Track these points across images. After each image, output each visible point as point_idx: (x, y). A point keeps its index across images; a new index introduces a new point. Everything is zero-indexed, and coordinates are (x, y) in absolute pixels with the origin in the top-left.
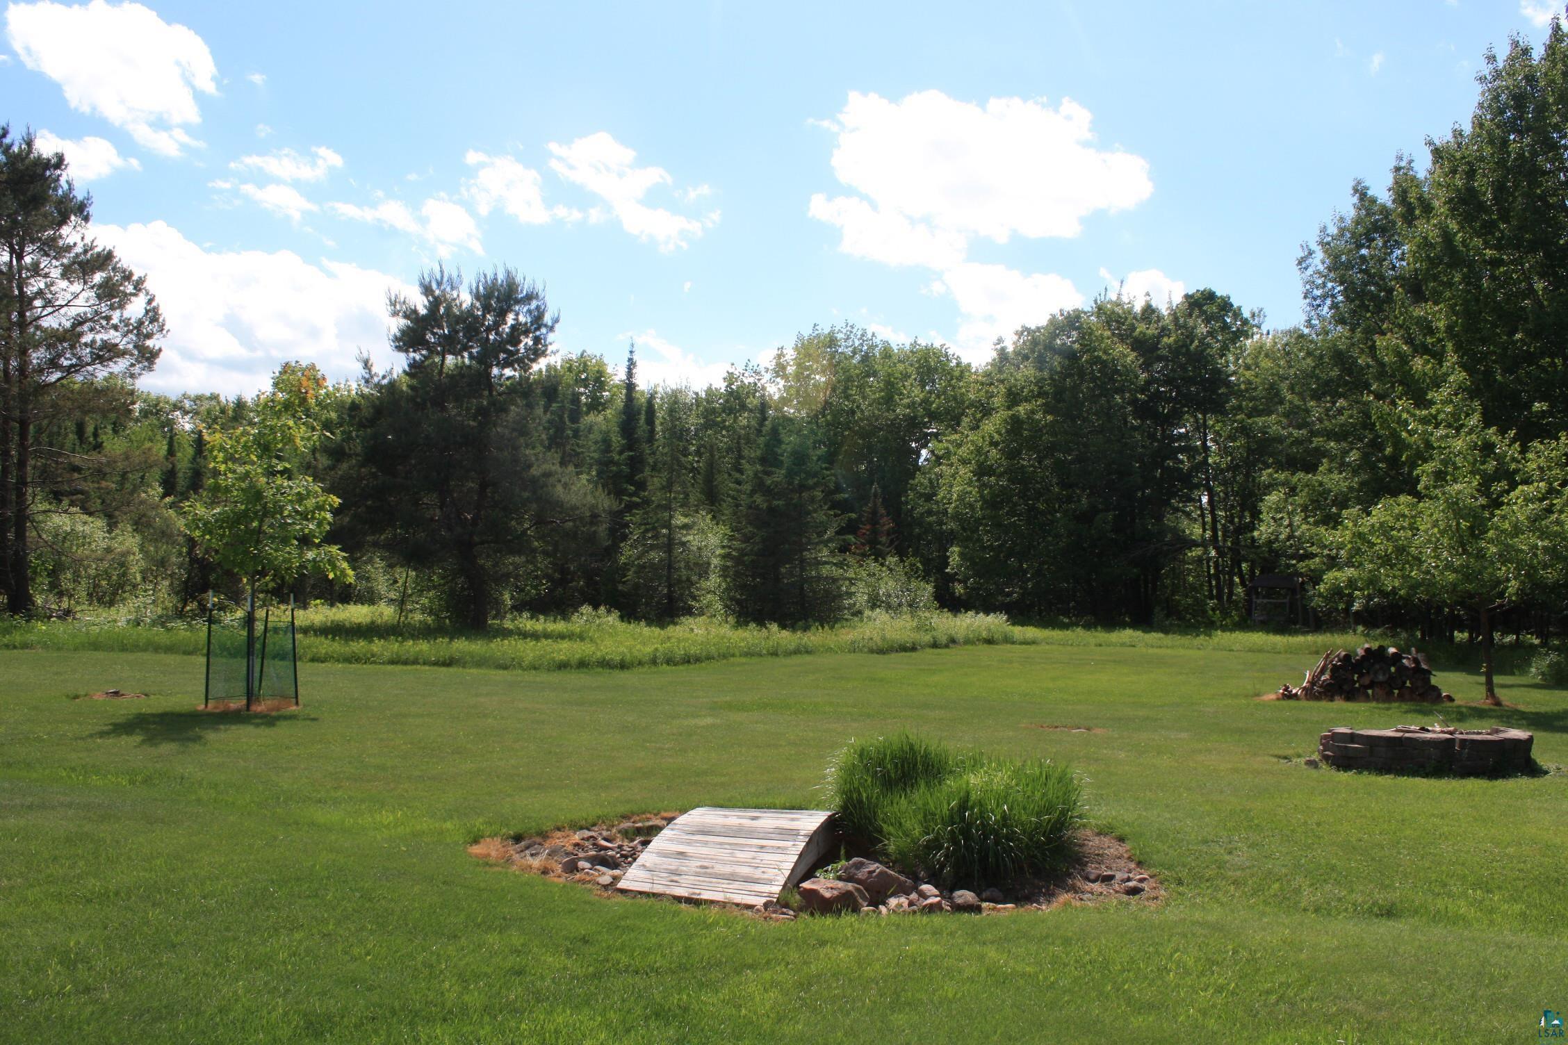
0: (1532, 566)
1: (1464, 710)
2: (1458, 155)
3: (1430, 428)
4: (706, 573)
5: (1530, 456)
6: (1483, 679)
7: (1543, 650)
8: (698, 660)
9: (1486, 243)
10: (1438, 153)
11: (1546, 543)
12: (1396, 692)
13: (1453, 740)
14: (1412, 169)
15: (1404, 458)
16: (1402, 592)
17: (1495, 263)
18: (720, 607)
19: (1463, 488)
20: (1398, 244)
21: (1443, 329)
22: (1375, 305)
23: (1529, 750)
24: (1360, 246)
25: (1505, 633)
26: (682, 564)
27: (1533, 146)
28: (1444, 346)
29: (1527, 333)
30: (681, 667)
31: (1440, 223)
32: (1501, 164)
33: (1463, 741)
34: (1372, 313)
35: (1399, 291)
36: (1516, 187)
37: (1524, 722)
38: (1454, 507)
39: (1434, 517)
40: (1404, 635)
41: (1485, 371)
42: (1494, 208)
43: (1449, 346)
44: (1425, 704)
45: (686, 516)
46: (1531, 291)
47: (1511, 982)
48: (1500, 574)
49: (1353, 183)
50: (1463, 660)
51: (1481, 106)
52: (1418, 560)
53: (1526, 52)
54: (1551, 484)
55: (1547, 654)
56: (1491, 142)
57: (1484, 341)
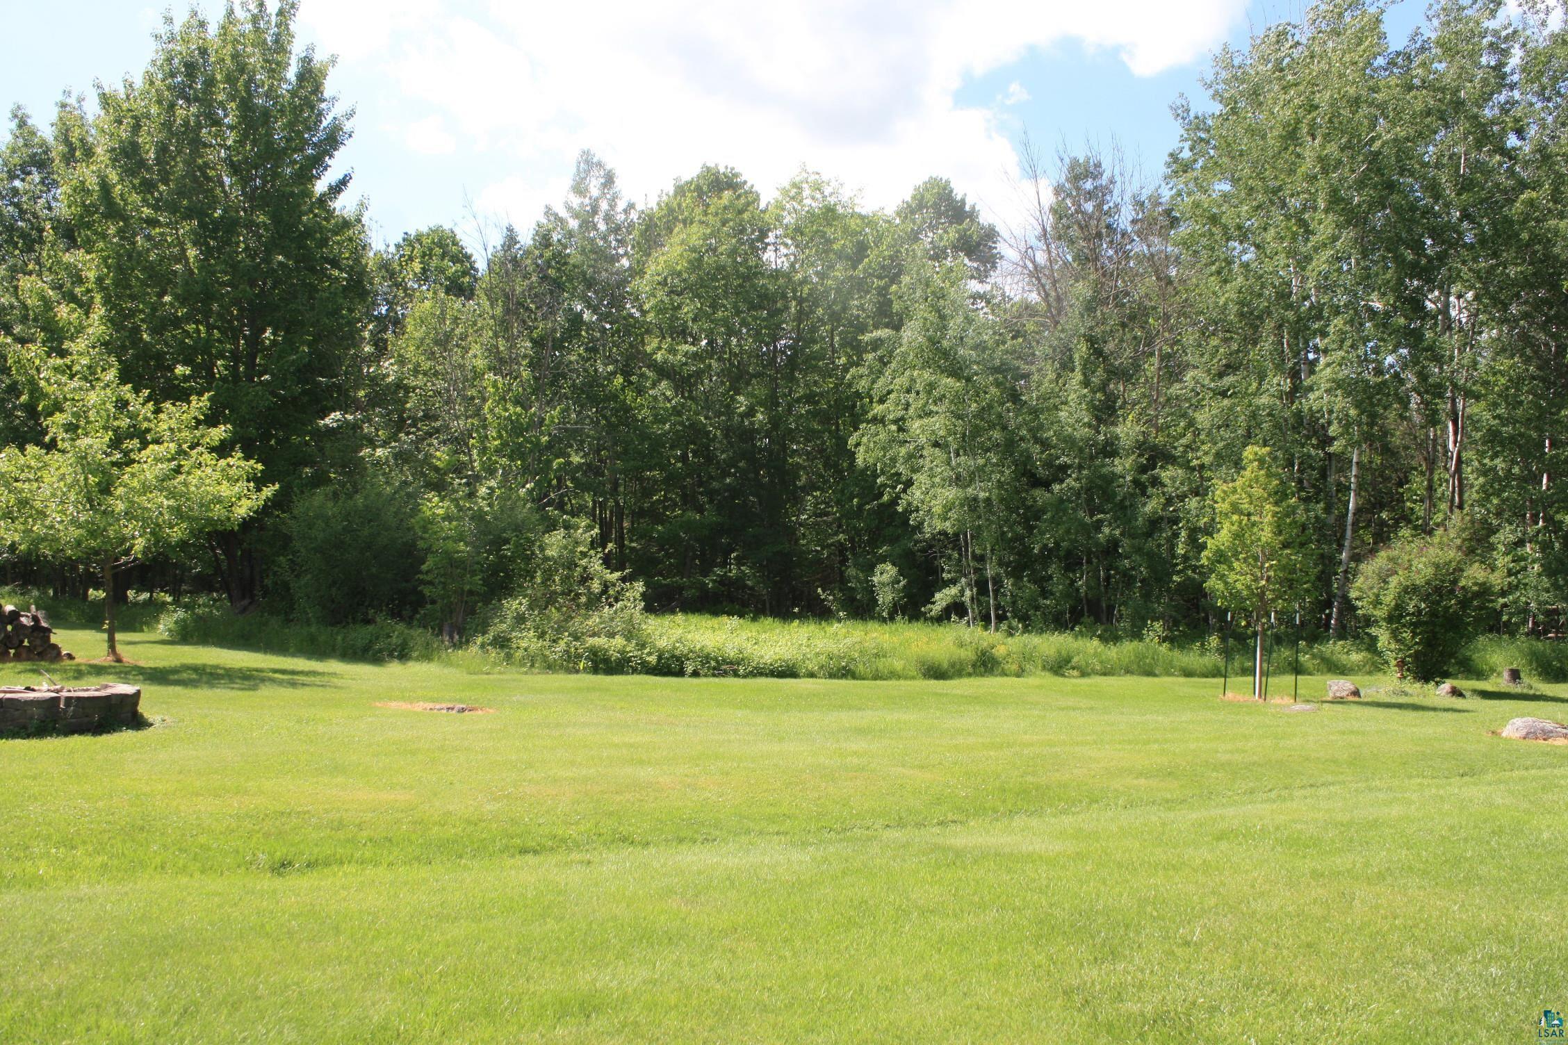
0: (158, 525)
1: (83, 668)
2: (125, 106)
3: (64, 379)
5: (162, 416)
6: (105, 636)
7: (171, 608)
9: (144, 200)
10: (106, 100)
11: (171, 502)
12: (12, 651)
13: (58, 698)
14: (80, 107)
15: (40, 408)
16: (22, 547)
17: (152, 222)
19: (95, 443)
20: (55, 184)
21: (93, 279)
22: (24, 243)
23: (136, 704)
24: (12, 176)
25: (139, 591)
27: (198, 117)
28: (92, 297)
29: (176, 297)
31: (99, 171)
32: (167, 125)
33: (68, 699)
34: (22, 252)
35: (49, 234)
36: (179, 152)
37: (141, 677)
38: (82, 458)
39: (62, 471)
40: (35, 593)
41: (132, 328)
42: (156, 168)
43: (98, 298)
44: (43, 663)
46: (182, 257)
47: (71, 935)
48: (125, 531)
49: (12, 106)
50: (91, 619)
51: (154, 62)
52: (42, 514)
53: (202, 24)
54: (180, 446)
55: (175, 611)
56: (159, 102)
57: (133, 297)
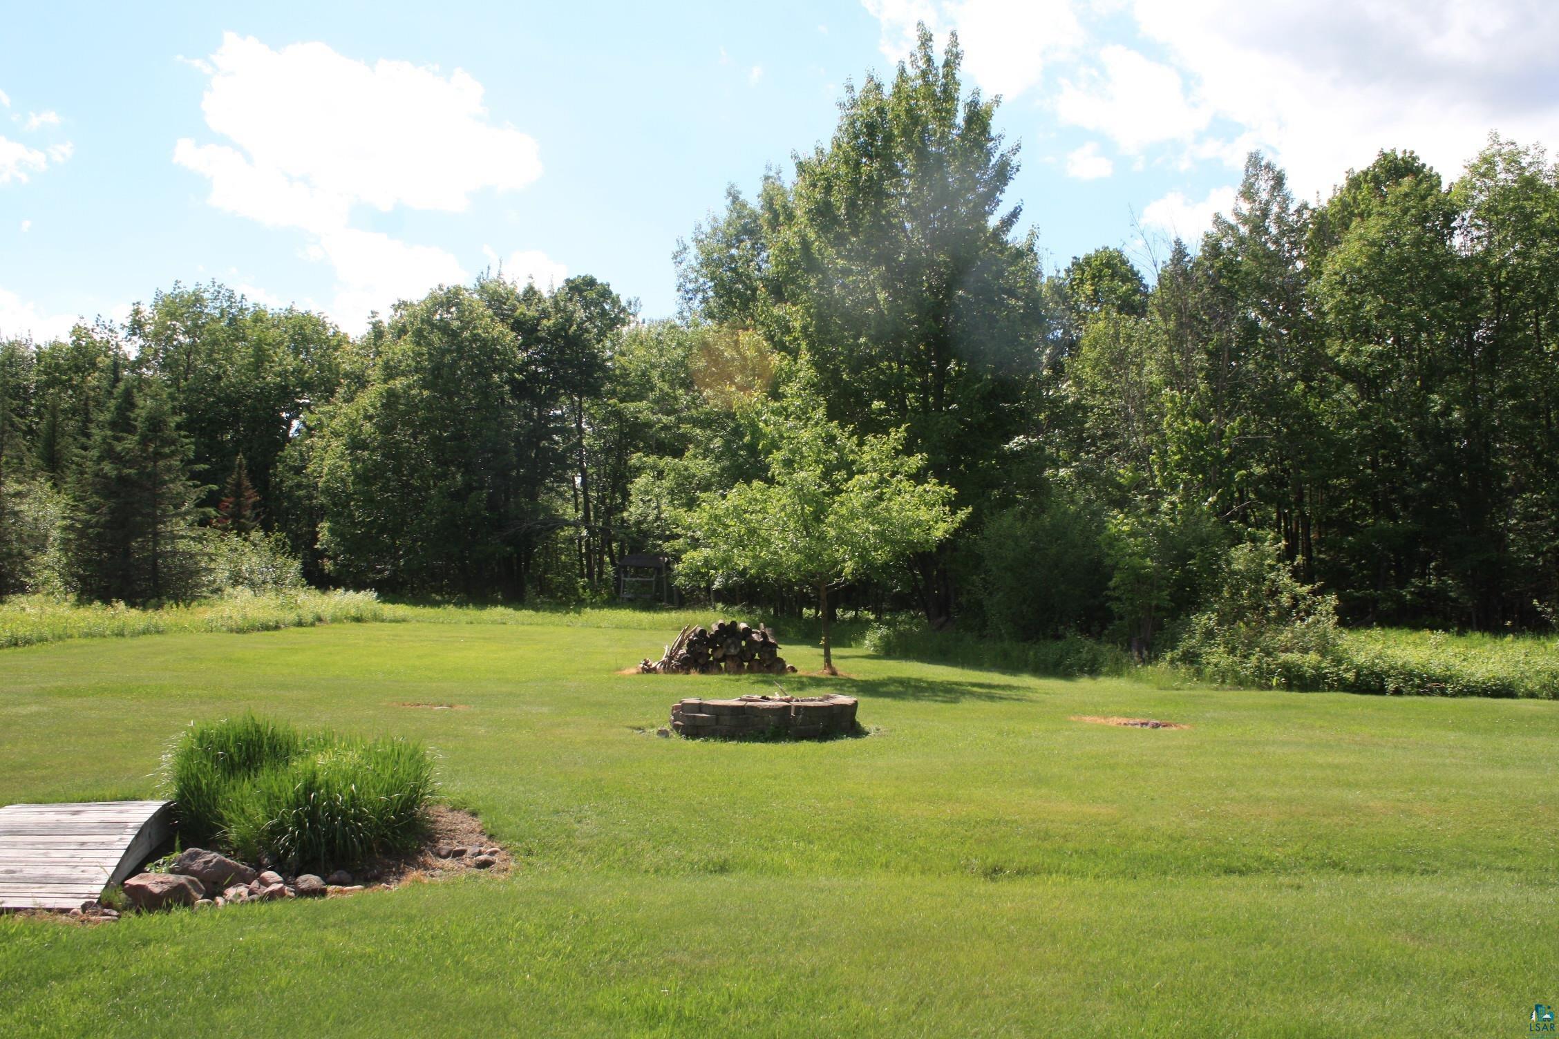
0: (864, 548)
1: (805, 680)
2: (818, 170)
3: (781, 420)
4: (44, 546)
5: (866, 448)
6: (822, 651)
7: (876, 625)
8: (28, 642)
9: (839, 254)
10: (802, 167)
11: (876, 527)
12: (746, 664)
13: (790, 707)
14: (779, 179)
15: (760, 447)
16: (752, 572)
17: (846, 272)
18: (59, 584)
19: (808, 475)
20: (764, 247)
21: (799, 329)
22: (741, 302)
23: (854, 714)
24: (729, 246)
25: (846, 609)
26: (14, 537)
27: (880, 170)
28: (799, 344)
29: (870, 337)
30: (6, 651)
31: (800, 231)
32: (854, 182)
33: (798, 708)
34: (739, 310)
35: (762, 292)
36: (865, 205)
37: (854, 689)
38: (799, 490)
39: (781, 502)
40: (759, 612)
41: (834, 369)
42: (847, 222)
43: (804, 345)
44: (771, 675)
45: (20, 483)
46: (873, 301)
47: (818, 922)
48: (837, 555)
49: (727, 187)
50: (808, 635)
51: (840, 128)
52: (767, 542)
53: (878, 87)
54: (882, 475)
55: (879, 628)
56: (846, 162)
57: (833, 342)
